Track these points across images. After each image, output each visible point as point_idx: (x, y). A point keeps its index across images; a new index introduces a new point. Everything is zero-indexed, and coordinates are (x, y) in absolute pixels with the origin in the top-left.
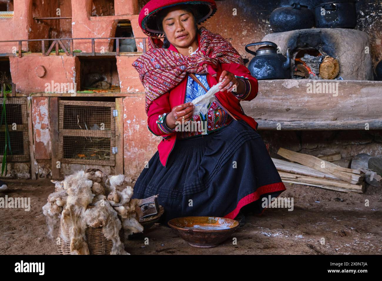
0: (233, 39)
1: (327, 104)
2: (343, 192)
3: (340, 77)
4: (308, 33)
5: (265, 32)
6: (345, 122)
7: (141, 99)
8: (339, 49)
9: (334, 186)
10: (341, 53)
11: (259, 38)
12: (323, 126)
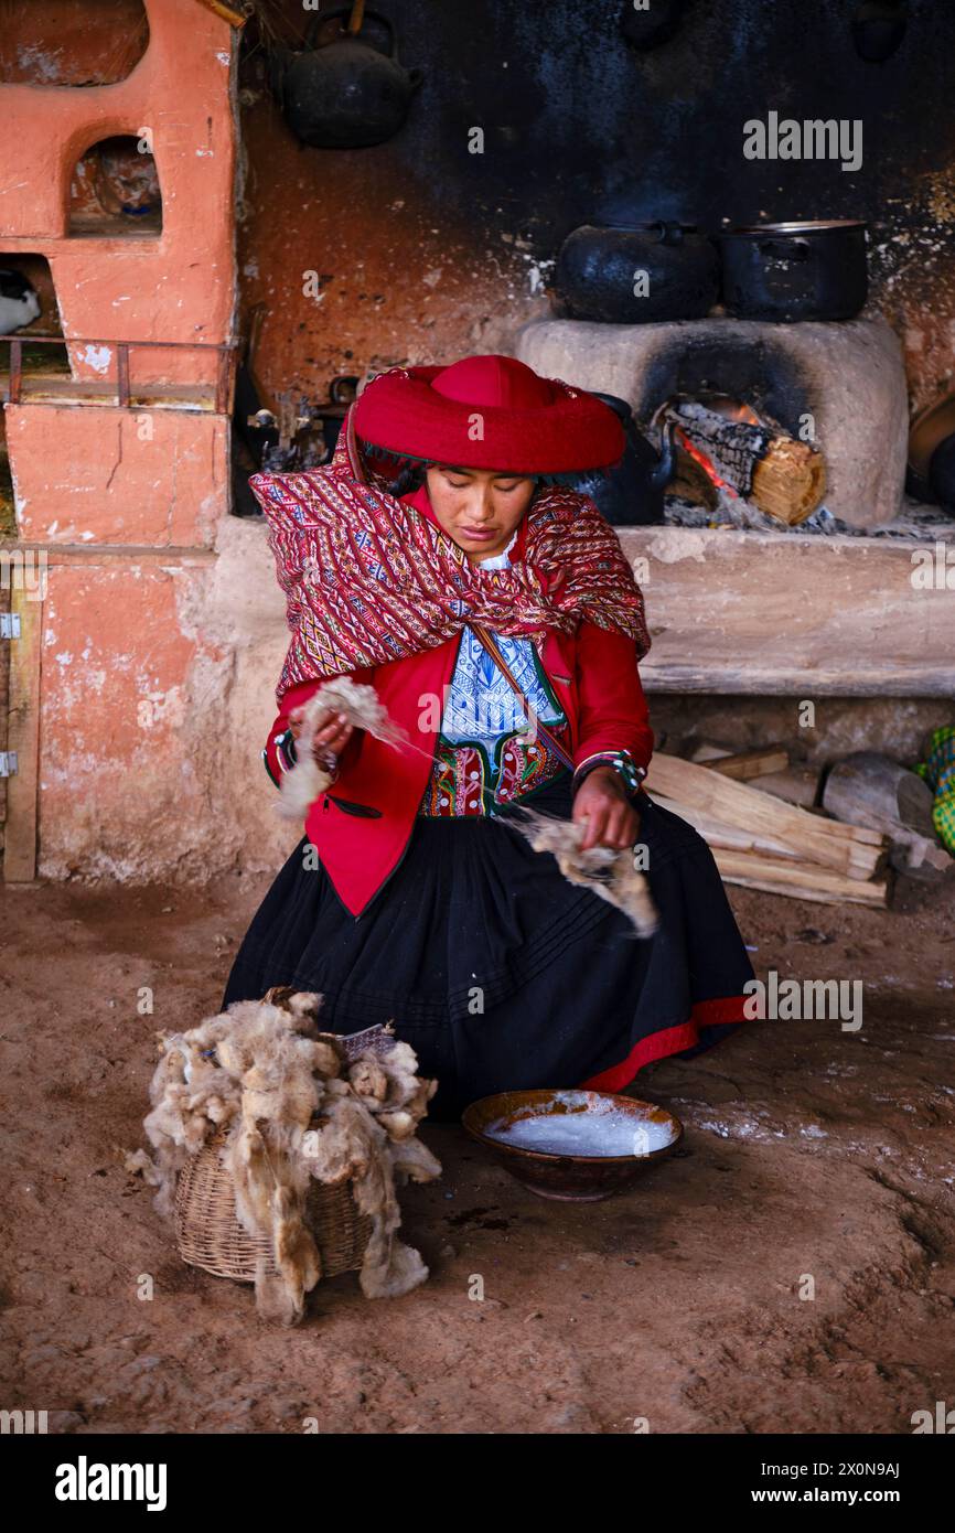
0: (389, 299)
1: (794, 616)
2: (817, 903)
3: (824, 508)
4: (718, 345)
5: (512, 280)
6: (846, 673)
7: (113, 576)
8: (823, 409)
9: (790, 884)
10: (830, 425)
11: (488, 299)
12: (771, 686)
